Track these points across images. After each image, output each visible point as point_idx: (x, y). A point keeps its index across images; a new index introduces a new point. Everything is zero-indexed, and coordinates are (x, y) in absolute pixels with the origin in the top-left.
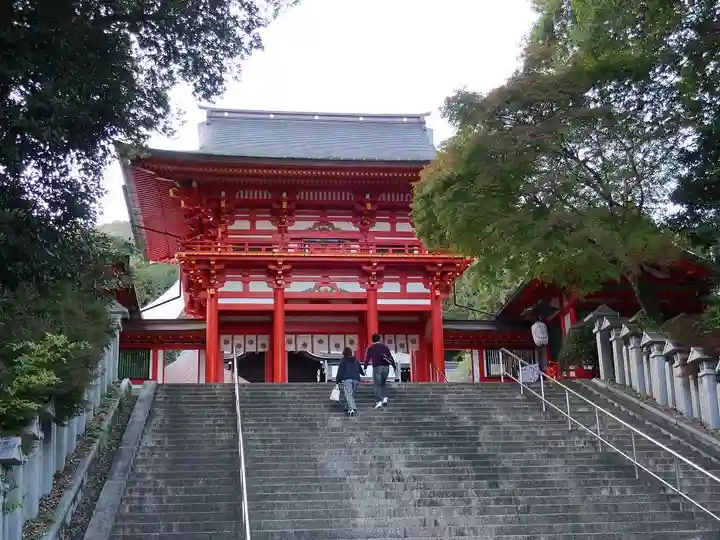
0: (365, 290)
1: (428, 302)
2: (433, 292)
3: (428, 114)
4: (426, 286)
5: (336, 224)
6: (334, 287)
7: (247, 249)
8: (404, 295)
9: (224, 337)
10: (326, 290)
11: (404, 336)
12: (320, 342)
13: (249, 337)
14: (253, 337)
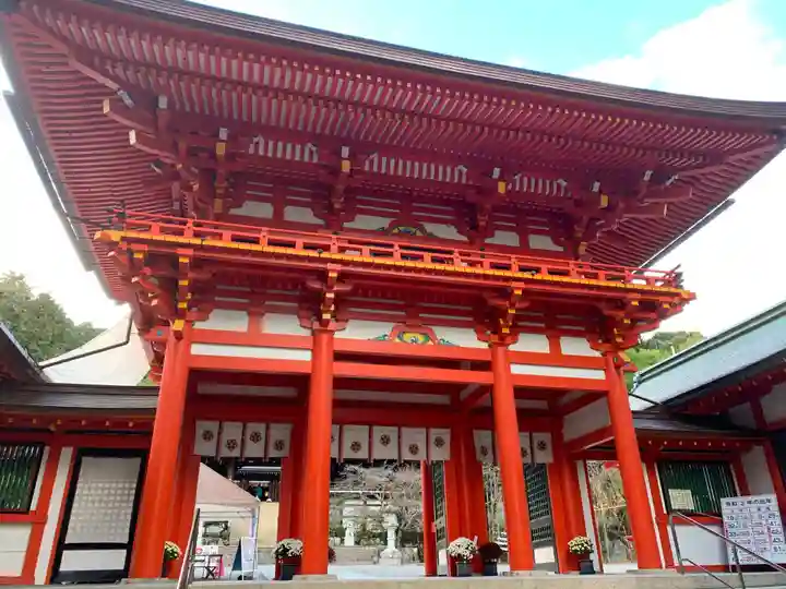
0: (486, 346)
1: (600, 375)
6: (430, 335)
8: (555, 358)
9: (202, 426)
10: (413, 341)
12: (385, 440)
13: (253, 427)
14: (260, 428)
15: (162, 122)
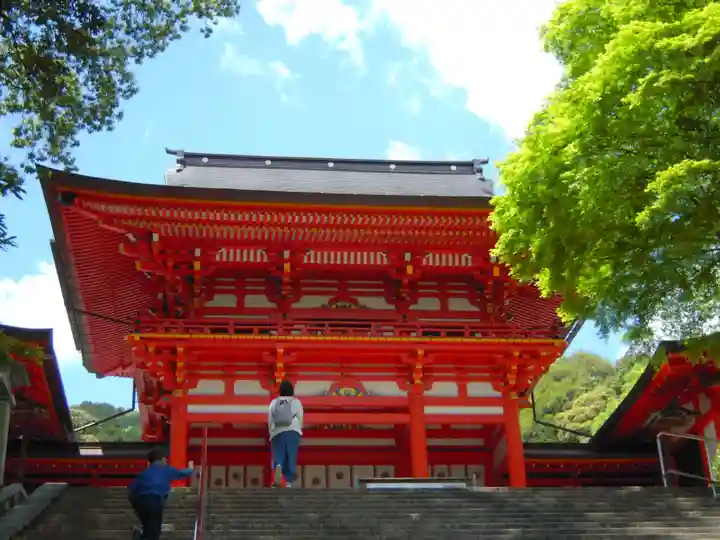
0: (405, 394)
1: (499, 410)
2: (506, 394)
3: (486, 162)
4: (496, 388)
5: (363, 301)
6: (360, 388)
7: (231, 330)
8: (463, 399)
10: (347, 393)
11: (462, 467)
12: (339, 476)
13: (234, 469)
14: (239, 469)
15: (155, 250)
